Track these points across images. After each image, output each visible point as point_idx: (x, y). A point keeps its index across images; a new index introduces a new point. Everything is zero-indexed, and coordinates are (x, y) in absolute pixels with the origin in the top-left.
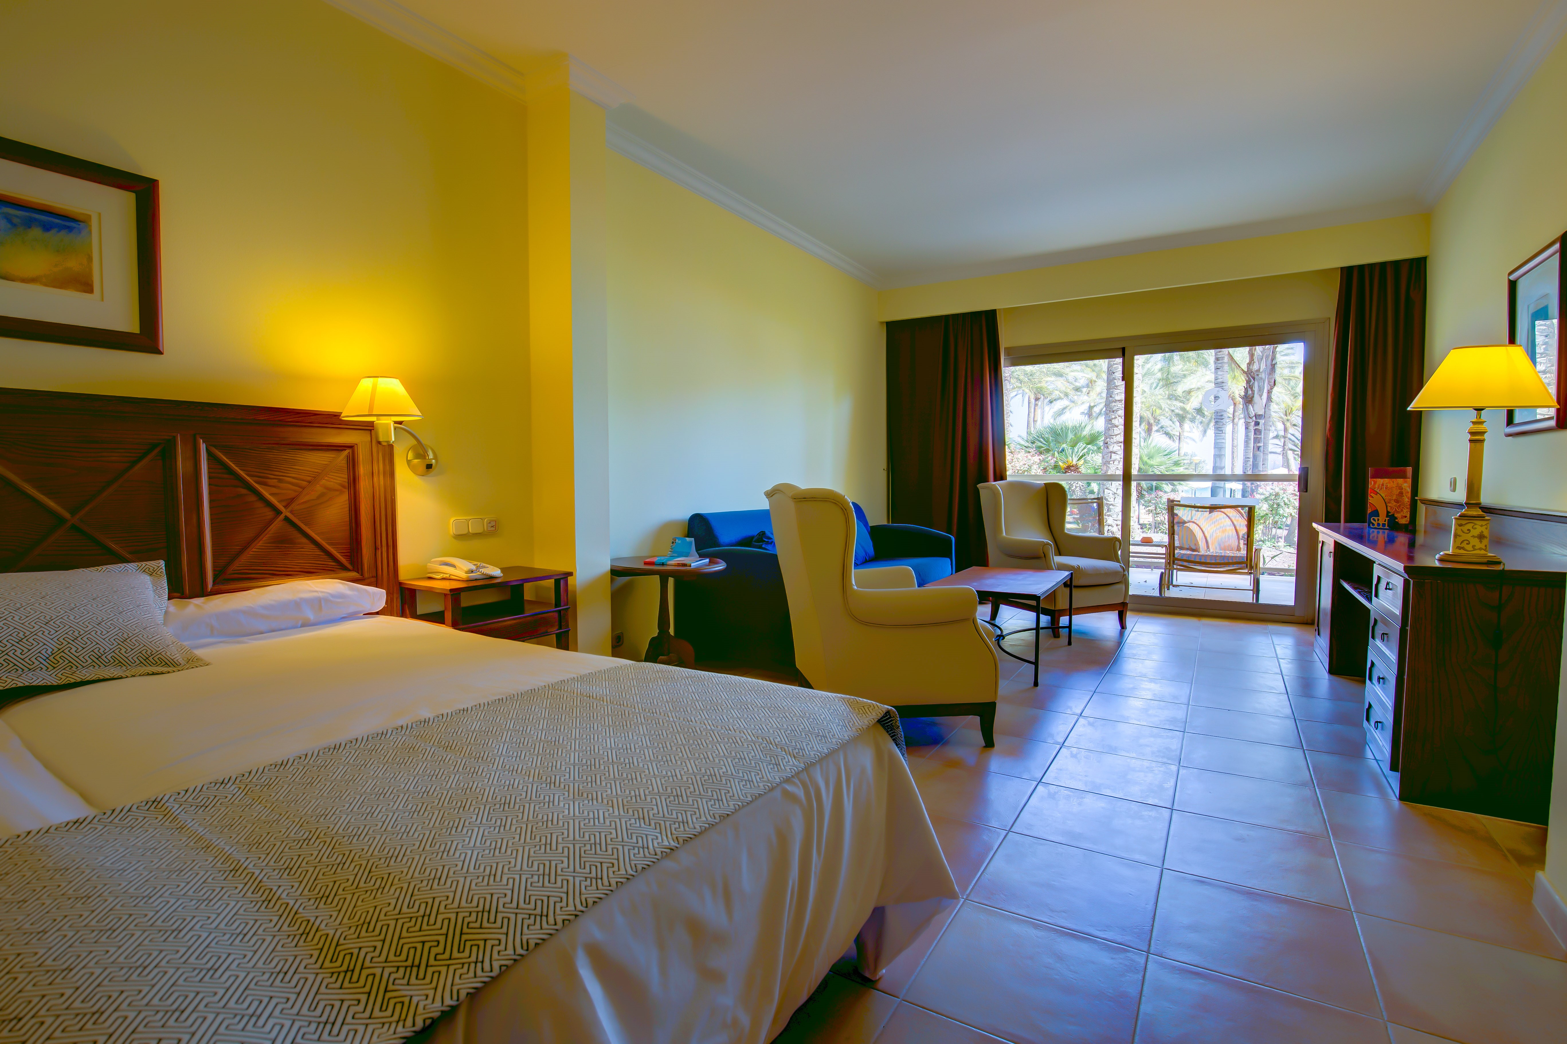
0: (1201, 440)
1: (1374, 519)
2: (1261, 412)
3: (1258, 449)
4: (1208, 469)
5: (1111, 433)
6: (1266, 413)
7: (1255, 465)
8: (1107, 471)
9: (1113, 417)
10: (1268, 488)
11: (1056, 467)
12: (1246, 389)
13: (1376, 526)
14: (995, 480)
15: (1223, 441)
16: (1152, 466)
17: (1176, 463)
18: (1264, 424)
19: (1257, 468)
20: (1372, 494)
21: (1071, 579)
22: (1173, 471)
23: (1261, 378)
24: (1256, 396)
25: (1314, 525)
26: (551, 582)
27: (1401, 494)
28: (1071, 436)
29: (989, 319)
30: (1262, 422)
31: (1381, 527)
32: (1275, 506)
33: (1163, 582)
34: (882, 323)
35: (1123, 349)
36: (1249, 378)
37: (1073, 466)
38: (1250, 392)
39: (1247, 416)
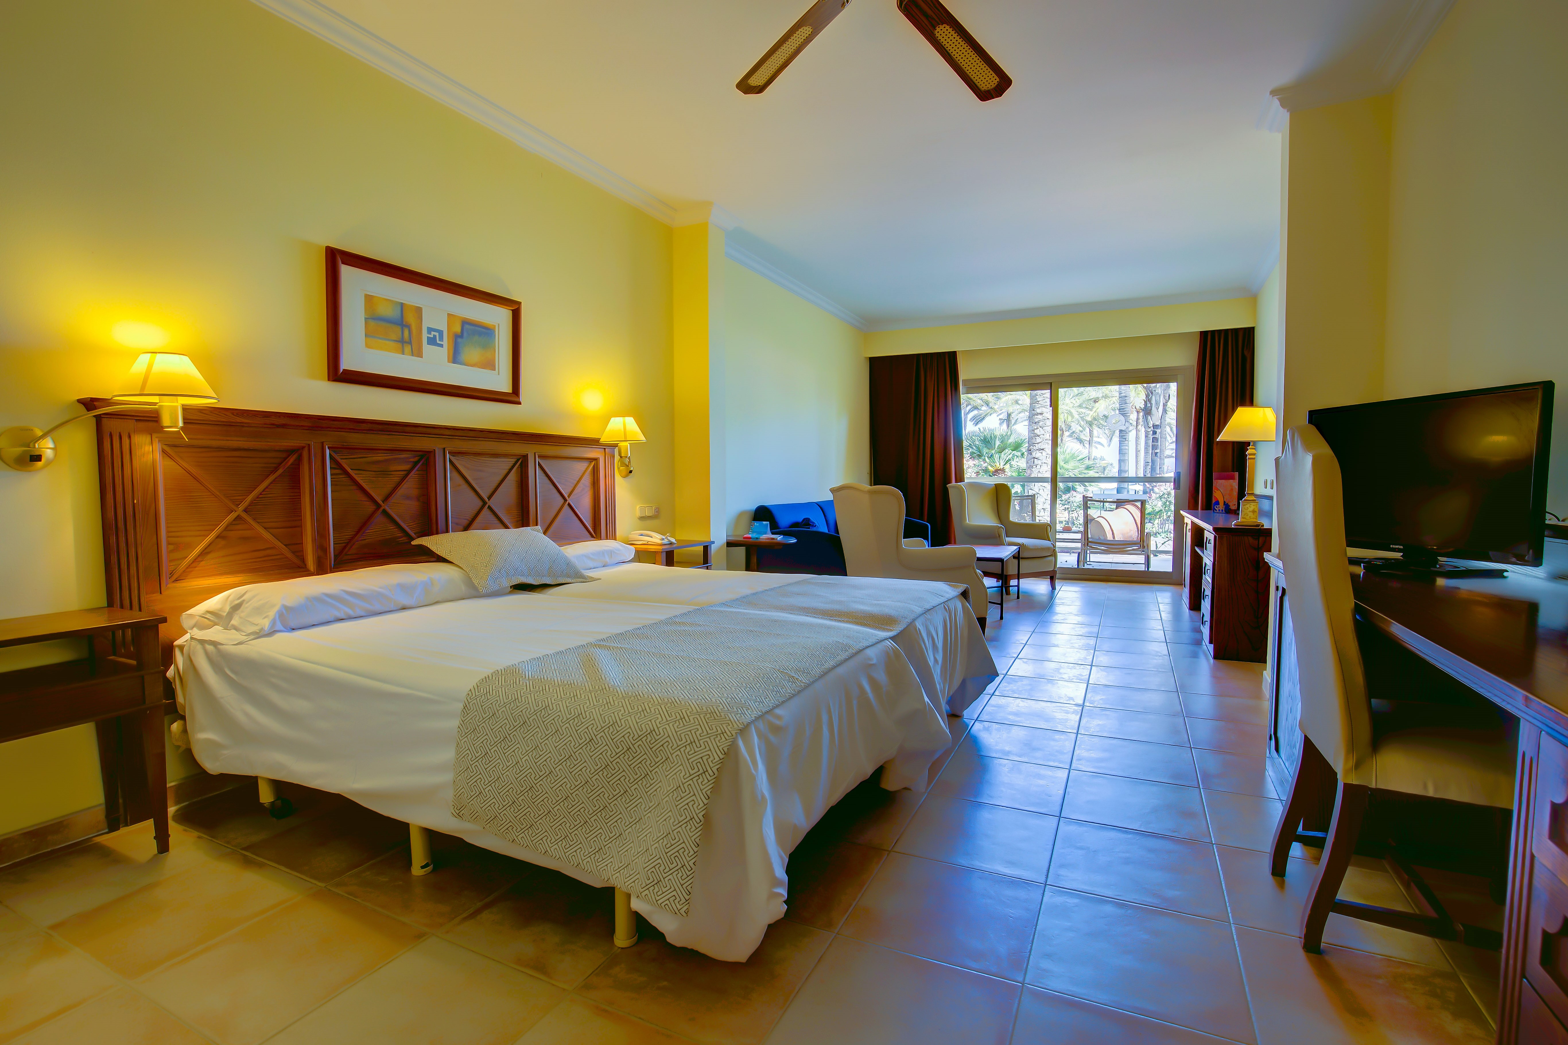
0: (1109, 445)
1: (1216, 507)
2: (1158, 423)
3: (1156, 455)
4: (1114, 472)
5: (1034, 441)
6: (1162, 423)
7: (1153, 469)
8: (1031, 474)
9: (1035, 428)
10: (1162, 488)
11: (986, 471)
12: (1145, 402)
13: (1218, 511)
14: (956, 482)
15: (1127, 448)
16: (1067, 470)
17: (1088, 468)
18: (1161, 433)
19: (1155, 471)
20: (1215, 490)
21: (1019, 551)
22: (1085, 474)
23: (1158, 393)
24: (1154, 409)
25: (1182, 512)
26: (701, 548)
27: (1232, 490)
28: (998, 443)
29: (951, 358)
30: (1158, 431)
31: (1221, 512)
32: (1168, 503)
33: (1080, 560)
34: (866, 358)
35: (1051, 384)
36: (1148, 393)
37: (1000, 470)
38: (1149, 405)
39: (1146, 425)
